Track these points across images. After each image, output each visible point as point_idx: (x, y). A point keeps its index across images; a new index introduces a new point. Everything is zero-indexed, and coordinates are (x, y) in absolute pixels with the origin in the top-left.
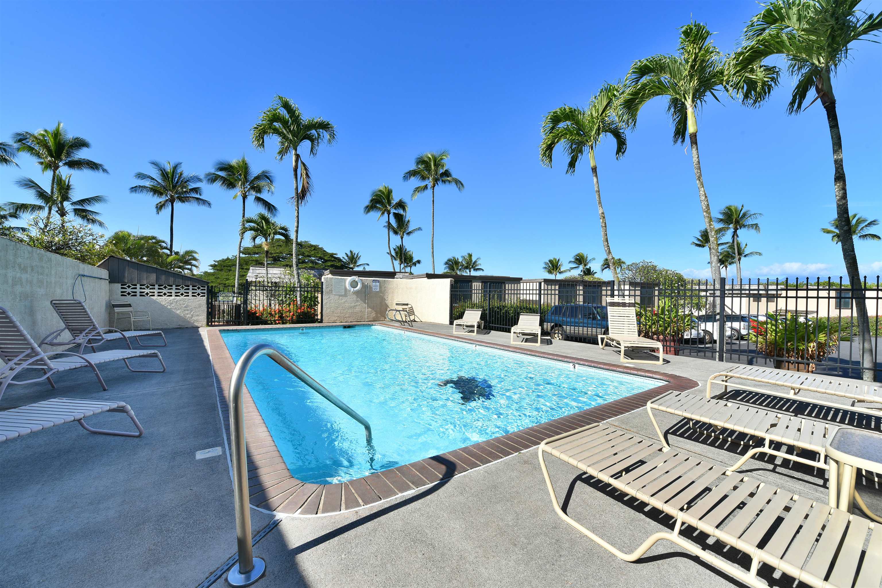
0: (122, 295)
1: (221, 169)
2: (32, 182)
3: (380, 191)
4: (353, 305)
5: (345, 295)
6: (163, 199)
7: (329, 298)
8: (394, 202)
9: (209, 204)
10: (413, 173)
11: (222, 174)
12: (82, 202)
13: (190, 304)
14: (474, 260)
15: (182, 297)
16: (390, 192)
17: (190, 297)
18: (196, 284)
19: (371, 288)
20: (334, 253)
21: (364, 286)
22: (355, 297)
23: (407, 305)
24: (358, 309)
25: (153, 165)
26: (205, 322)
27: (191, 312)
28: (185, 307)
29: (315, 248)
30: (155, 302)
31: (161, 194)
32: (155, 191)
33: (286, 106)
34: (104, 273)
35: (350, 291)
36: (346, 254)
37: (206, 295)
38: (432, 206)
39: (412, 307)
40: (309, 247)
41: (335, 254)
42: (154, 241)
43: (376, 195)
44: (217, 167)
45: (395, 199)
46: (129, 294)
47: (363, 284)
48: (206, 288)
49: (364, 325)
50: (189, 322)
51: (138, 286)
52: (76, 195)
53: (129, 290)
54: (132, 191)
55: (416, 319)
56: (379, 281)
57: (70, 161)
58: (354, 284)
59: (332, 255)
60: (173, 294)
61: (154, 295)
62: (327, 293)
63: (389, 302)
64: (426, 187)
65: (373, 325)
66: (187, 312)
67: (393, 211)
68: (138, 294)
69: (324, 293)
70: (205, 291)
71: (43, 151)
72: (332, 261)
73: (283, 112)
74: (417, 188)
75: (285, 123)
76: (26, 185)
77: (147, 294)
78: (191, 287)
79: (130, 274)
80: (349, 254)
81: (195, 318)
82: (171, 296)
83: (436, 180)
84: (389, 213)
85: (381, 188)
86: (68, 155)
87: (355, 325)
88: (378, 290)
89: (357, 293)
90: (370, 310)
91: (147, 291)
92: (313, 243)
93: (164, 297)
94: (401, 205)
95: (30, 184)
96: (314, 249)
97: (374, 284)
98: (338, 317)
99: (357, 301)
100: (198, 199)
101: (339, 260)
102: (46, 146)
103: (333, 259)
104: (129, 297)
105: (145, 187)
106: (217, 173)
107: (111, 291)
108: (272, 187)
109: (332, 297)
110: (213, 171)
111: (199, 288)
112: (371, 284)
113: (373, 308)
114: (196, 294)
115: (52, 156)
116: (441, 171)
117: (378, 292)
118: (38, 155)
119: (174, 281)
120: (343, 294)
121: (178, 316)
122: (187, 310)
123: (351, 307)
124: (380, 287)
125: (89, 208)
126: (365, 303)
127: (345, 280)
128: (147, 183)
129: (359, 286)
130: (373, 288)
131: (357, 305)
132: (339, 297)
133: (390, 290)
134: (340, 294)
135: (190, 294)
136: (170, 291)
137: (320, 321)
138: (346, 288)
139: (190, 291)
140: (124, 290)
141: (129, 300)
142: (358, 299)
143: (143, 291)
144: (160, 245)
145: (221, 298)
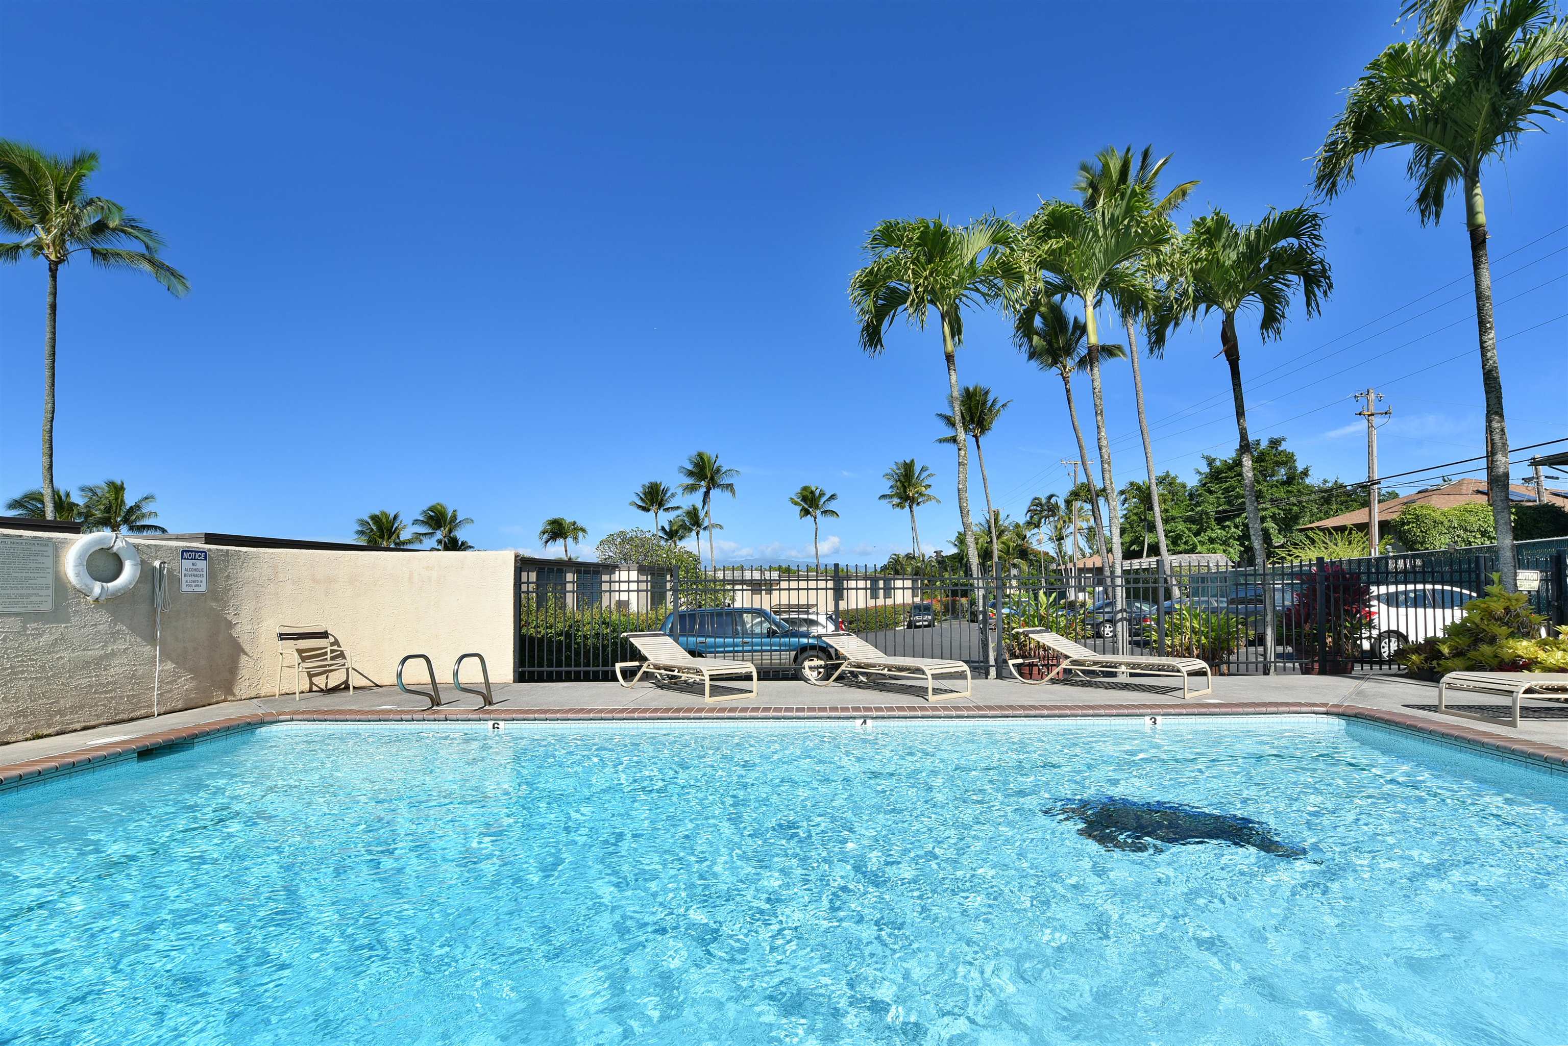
4: (96, 652)
5: (58, 614)
19: (177, 579)
21: (150, 574)
22: (103, 619)
23: (324, 635)
24: (116, 669)
35: (81, 595)
39: (337, 641)
47: (144, 564)
55: (356, 680)
56: (209, 555)
58: (106, 564)
63: (242, 632)
88: (203, 588)
90: (170, 666)
97: (187, 564)
98: (20, 714)
99: (115, 636)
112: (174, 565)
113: (181, 660)
117: (203, 594)
120: (47, 606)
123: (86, 665)
124: (212, 576)
126: (151, 639)
127: (57, 549)
129: (129, 573)
130: (184, 579)
131: (113, 654)
132: (25, 623)
133: (245, 589)
134: (30, 608)
138: (61, 587)
142: (120, 626)
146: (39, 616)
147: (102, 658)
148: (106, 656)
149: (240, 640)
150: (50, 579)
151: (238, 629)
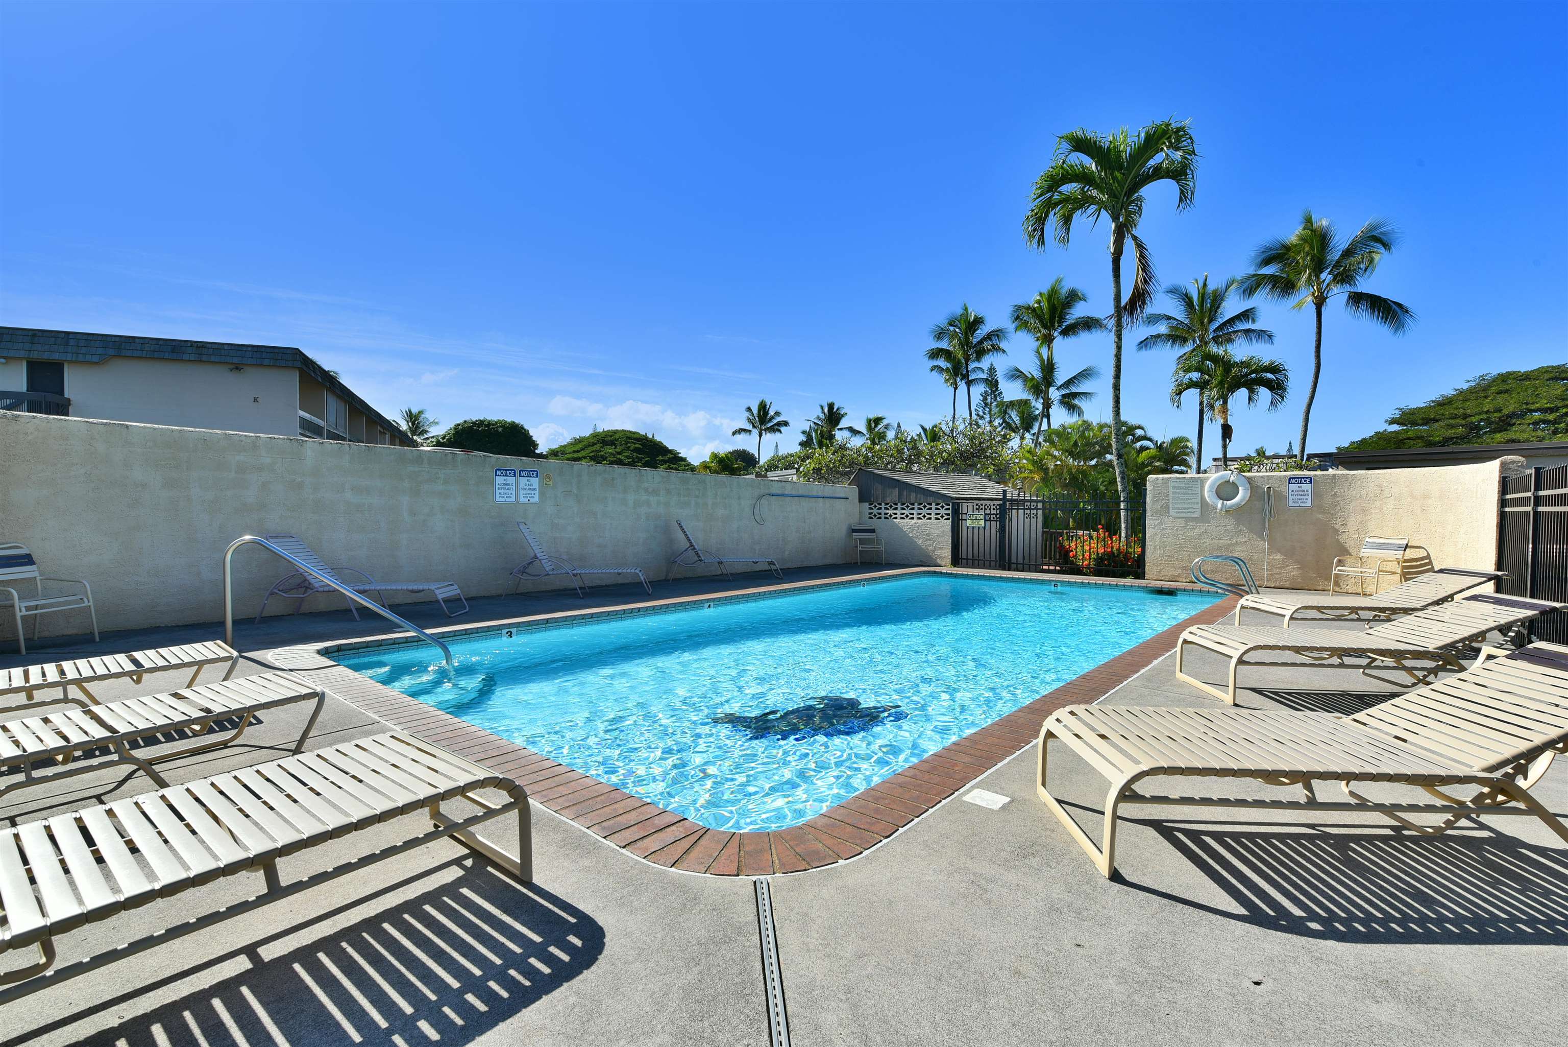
0: (871, 518)
1: (1267, 262)
2: (1020, 370)
4: (1226, 541)
5: (1203, 518)
6: (1188, 347)
7: (1161, 523)
9: (1270, 337)
11: (1267, 270)
13: (932, 531)
15: (924, 520)
17: (933, 520)
18: (940, 501)
19: (1281, 497)
21: (1260, 495)
22: (1230, 523)
23: (1406, 547)
24: (1239, 553)
25: (1173, 295)
26: (949, 559)
27: (933, 543)
28: (928, 535)
30: (897, 527)
31: (1184, 340)
32: (1176, 337)
33: (1081, 145)
35: (1214, 508)
37: (950, 517)
39: (1428, 557)
44: (1260, 260)
46: (875, 516)
47: (1254, 489)
48: (950, 507)
50: (930, 557)
53: (875, 511)
56: (1310, 480)
57: (1066, 328)
58: (1228, 489)
60: (915, 516)
61: (896, 518)
62: (1156, 513)
63: (1349, 539)
66: (929, 543)
68: (883, 516)
69: (1148, 514)
70: (950, 512)
71: (1036, 324)
73: (1076, 160)
75: (1084, 177)
77: (891, 516)
78: (933, 506)
79: (877, 489)
81: (937, 553)
82: (912, 518)
87: (1181, 590)
88: (1309, 504)
89: (1237, 513)
90: (1279, 557)
91: (890, 512)
93: (906, 520)
95: (1019, 374)
97: (1295, 487)
98: (1184, 568)
99: (1238, 533)
100: (1247, 332)
102: (1040, 316)
104: (875, 519)
105: (1158, 336)
106: (1259, 272)
107: (861, 512)
109: (1168, 522)
110: (1251, 271)
111: (942, 507)
112: (1284, 488)
113: (1289, 553)
114: (939, 516)
115: (1045, 328)
117: (1308, 508)
118: (1031, 330)
119: (916, 498)
120: (1197, 514)
121: (919, 547)
122: (930, 540)
124: (1316, 495)
126: (1262, 537)
127: (1203, 481)
128: (1162, 328)
129: (1242, 495)
130: (1291, 498)
131: (1237, 543)
132: (1186, 522)
133: (1353, 504)
134: (1188, 515)
135: (933, 516)
136: (912, 511)
137: (1140, 575)
138: (1204, 504)
139: (933, 512)
140: (871, 511)
141: (875, 523)
142: (1241, 527)
143: (887, 511)
144: (1133, 435)
145: (969, 522)
146: (1194, 519)
147: (1229, 545)
148: (1232, 545)
149: (1347, 545)
150: (1199, 500)
151: (1345, 536)
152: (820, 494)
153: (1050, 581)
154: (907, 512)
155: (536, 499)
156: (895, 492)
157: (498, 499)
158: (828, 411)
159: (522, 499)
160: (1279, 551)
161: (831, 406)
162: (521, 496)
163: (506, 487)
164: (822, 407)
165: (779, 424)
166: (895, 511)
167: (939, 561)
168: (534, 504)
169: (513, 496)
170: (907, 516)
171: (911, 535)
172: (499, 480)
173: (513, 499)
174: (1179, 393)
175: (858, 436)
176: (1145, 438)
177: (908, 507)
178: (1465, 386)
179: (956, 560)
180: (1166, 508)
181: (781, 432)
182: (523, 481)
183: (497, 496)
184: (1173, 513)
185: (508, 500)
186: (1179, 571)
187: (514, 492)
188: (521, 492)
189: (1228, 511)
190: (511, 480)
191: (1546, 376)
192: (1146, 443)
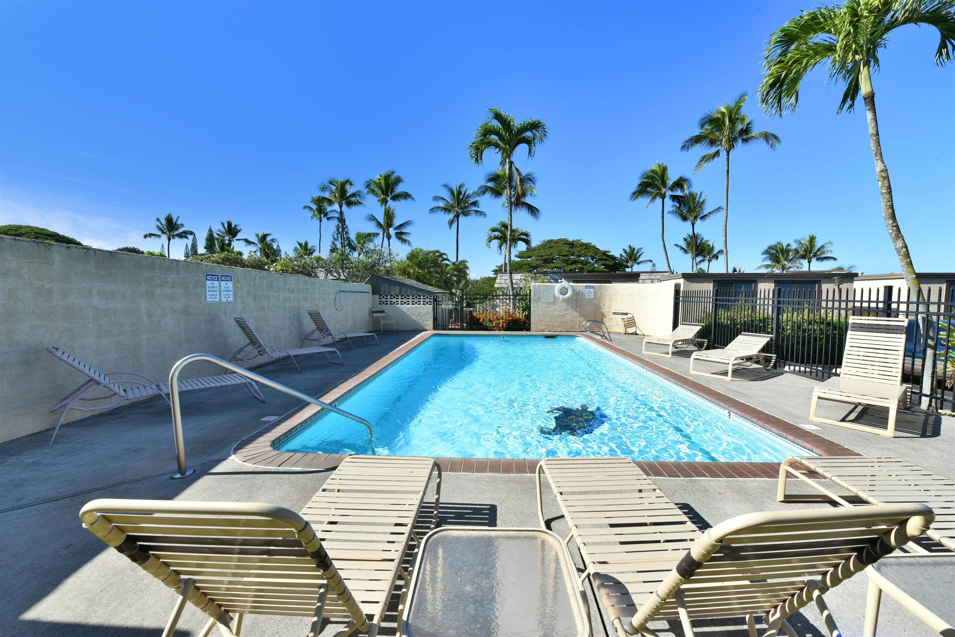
0: (381, 304)
1: (490, 180)
2: (373, 216)
3: (653, 171)
4: (563, 313)
5: (554, 303)
6: (451, 216)
7: (537, 305)
8: (670, 182)
9: (485, 215)
10: (697, 140)
11: (491, 184)
12: (401, 226)
13: (421, 311)
14: (818, 245)
15: (416, 305)
16: (664, 170)
17: (422, 305)
18: (426, 294)
19: (583, 294)
20: (607, 250)
21: (576, 293)
22: (564, 304)
23: (626, 314)
24: (568, 318)
25: (444, 188)
26: (432, 327)
27: (422, 318)
28: (419, 313)
29: (587, 246)
30: (399, 309)
31: (450, 211)
32: (447, 210)
33: (498, 117)
34: (368, 288)
35: (559, 298)
36: (624, 250)
37: (432, 303)
38: (726, 179)
39: (633, 317)
40: (580, 246)
41: (608, 252)
42: (438, 254)
43: (647, 177)
44: (487, 179)
45: (672, 178)
46: (383, 303)
47: (574, 290)
48: (432, 298)
49: (566, 335)
50: (421, 326)
51: (389, 297)
52: (397, 222)
53: (383, 300)
54: (431, 212)
55: (638, 332)
56: (593, 287)
57: (394, 196)
58: (564, 291)
59: (605, 253)
60: (410, 303)
61: (398, 304)
62: (535, 301)
63: (605, 311)
64: (717, 153)
65: (577, 336)
66: (419, 317)
67: (669, 193)
68: (389, 303)
69: (532, 301)
70: (432, 300)
71: (379, 192)
72: (605, 260)
73: (496, 124)
74: (704, 157)
75: (497, 133)
76: (370, 219)
77: (394, 303)
78: (422, 297)
79: (384, 287)
80: (628, 250)
81: (425, 323)
83: (732, 142)
84: (663, 197)
85: (654, 167)
86: (392, 190)
87: (557, 335)
88: (592, 297)
89: (567, 301)
90: (582, 319)
91: (394, 300)
92: (585, 241)
93: (405, 305)
94: (680, 183)
95: (372, 218)
96: (586, 248)
97: (587, 290)
98: (547, 325)
99: (567, 309)
100: (476, 211)
101: (613, 258)
102: (380, 188)
103: (605, 258)
104: (383, 305)
105: (439, 207)
106: (487, 185)
107: (373, 301)
108: (535, 190)
109: (540, 305)
110: (483, 183)
111: (427, 298)
112: (583, 290)
113: (586, 317)
114: (425, 303)
115: (384, 195)
116: (739, 127)
117: (592, 299)
118: (376, 195)
119: (411, 292)
120: (552, 301)
121: (414, 321)
123: (561, 316)
124: (595, 293)
125: (403, 231)
126: (576, 311)
127: (554, 287)
128: (441, 204)
129: (569, 293)
130: (586, 294)
131: (567, 314)
132: (548, 305)
133: (607, 297)
134: (548, 301)
135: (422, 303)
136: (408, 300)
137: (529, 329)
138: (554, 296)
139: (422, 300)
140: (380, 300)
141: (383, 307)
142: (569, 307)
143: (392, 300)
144: (442, 257)
145: (443, 306)
146: (550, 303)
147: (564, 315)
149: (604, 313)
151: (604, 310)
152: (359, 290)
153: (501, 335)
154: (405, 300)
155: (231, 299)
156: (397, 289)
157: (209, 300)
158: (228, 226)
159: (224, 300)
160: (582, 316)
161: (229, 224)
162: (222, 296)
163: (213, 289)
164: (223, 224)
165: (185, 232)
166: (397, 300)
167: (426, 328)
168: (230, 302)
169: (218, 297)
170: (405, 303)
171: (408, 313)
172: (209, 283)
173: (218, 300)
174: (490, 242)
175: (252, 245)
176: (447, 259)
177: (405, 297)
178: (539, 244)
179: (435, 327)
180: (539, 298)
181: (187, 238)
182: (223, 283)
183: (208, 297)
184: (542, 301)
185: (215, 300)
186: (545, 327)
187: (218, 293)
188: (222, 293)
189: (565, 300)
190: (216, 283)
191: (562, 242)
192: (447, 262)
